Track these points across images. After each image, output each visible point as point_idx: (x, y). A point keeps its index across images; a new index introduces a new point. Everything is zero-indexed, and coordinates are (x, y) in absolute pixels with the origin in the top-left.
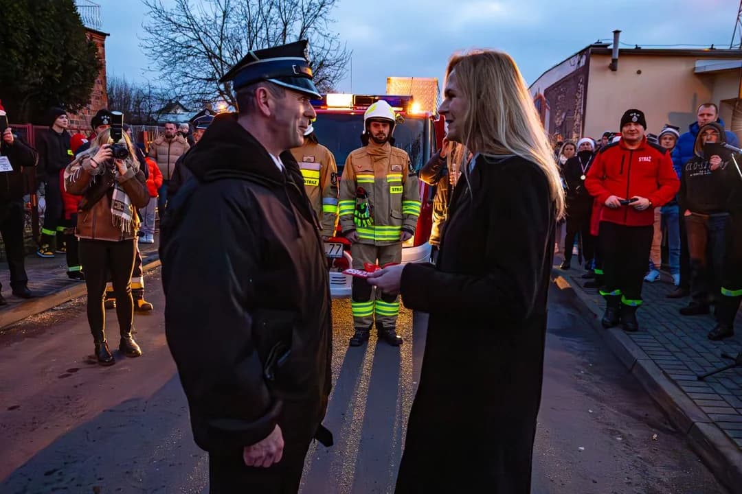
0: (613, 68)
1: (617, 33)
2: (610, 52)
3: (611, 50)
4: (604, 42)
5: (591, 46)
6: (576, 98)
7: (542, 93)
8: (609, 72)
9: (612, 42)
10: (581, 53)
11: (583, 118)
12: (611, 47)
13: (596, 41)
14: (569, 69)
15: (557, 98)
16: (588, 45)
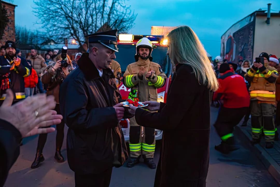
0: (268, 22)
1: (269, 5)
2: (266, 15)
3: (266, 14)
4: (263, 10)
5: (256, 12)
6: (249, 38)
7: (232, 35)
8: (266, 25)
9: (267, 9)
10: (251, 15)
11: (253, 48)
12: (266, 12)
13: (259, 9)
14: (246, 23)
15: (239, 37)
16: (255, 11)
